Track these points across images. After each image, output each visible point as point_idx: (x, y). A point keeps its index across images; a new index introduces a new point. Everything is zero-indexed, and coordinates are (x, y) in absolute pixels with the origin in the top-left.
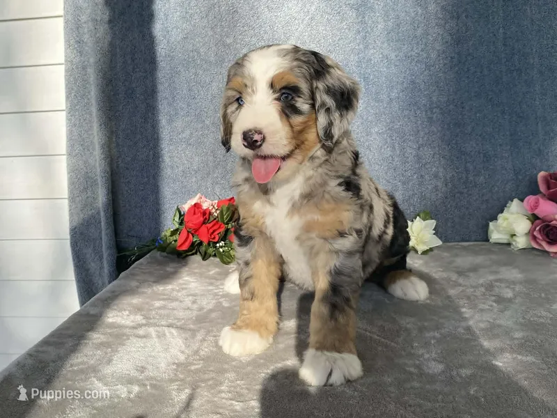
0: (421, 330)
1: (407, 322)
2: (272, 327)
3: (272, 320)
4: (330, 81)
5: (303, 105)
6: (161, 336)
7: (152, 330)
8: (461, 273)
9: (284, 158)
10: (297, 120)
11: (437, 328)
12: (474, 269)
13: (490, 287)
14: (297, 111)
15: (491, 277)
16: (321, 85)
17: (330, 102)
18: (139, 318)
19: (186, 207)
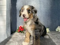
0: (48, 42)
1: (46, 41)
2: (29, 41)
3: (29, 40)
4: (34, 9)
5: (31, 12)
6: (15, 42)
7: (14, 42)
8: (53, 35)
9: (28, 18)
10: (30, 14)
11: (50, 42)
12: (54, 34)
13: (56, 37)
14: (30, 13)
15: (56, 35)
16: (33, 10)
17: (34, 12)
18: (13, 40)
19: (19, 27)
